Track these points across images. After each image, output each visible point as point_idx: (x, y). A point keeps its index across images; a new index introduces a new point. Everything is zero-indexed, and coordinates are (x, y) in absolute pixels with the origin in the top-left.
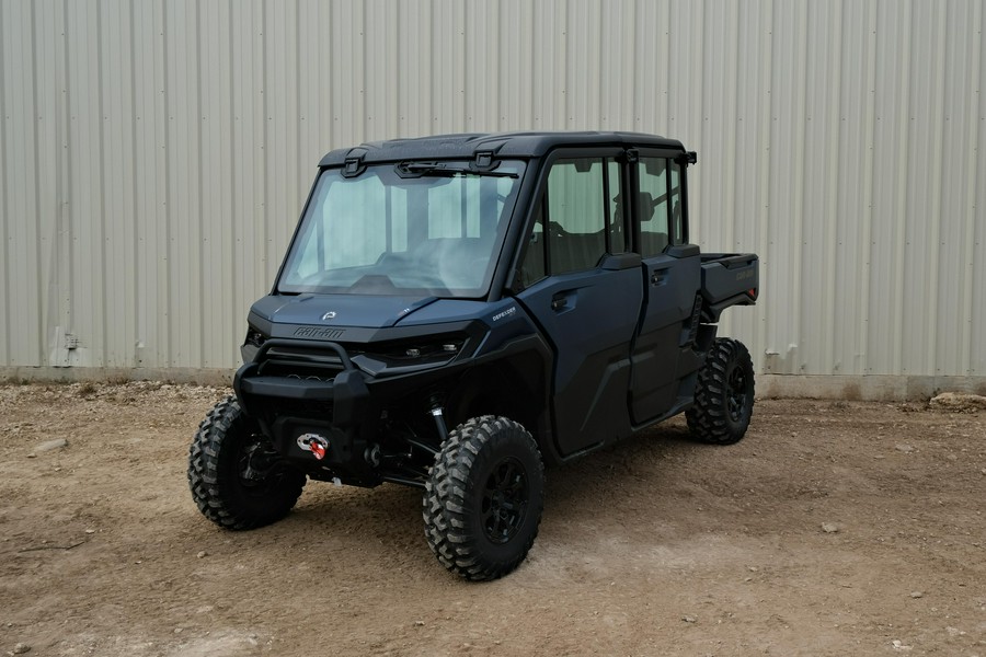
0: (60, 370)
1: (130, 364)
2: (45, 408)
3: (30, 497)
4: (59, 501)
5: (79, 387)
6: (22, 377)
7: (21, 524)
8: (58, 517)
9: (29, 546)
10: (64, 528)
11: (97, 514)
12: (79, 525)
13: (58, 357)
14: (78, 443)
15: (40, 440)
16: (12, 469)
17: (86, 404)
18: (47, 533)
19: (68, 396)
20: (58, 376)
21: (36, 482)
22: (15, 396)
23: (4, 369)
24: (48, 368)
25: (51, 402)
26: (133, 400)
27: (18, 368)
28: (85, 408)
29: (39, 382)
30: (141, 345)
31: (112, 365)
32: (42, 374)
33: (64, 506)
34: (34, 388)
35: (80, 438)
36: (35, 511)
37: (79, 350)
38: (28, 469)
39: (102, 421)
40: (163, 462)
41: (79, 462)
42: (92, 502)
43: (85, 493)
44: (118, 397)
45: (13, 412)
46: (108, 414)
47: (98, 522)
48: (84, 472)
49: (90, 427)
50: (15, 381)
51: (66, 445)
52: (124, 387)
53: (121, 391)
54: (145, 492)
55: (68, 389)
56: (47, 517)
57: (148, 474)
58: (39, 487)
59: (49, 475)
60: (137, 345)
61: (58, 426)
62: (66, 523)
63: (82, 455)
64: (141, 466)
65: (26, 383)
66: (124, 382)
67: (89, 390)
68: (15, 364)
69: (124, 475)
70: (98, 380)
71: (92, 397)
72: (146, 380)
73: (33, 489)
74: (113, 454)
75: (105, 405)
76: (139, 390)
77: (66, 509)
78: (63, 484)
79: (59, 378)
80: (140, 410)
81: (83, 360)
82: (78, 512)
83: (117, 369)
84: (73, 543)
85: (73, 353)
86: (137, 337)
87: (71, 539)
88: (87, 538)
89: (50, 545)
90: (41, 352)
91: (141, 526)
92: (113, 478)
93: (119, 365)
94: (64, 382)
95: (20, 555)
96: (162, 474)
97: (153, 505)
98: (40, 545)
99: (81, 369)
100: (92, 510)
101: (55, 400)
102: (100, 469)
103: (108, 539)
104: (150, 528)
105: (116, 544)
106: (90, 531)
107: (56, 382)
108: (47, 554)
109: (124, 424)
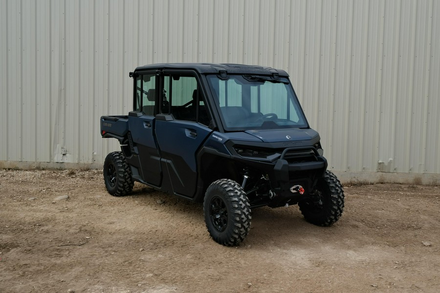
0: (59, 164)
1: (90, 162)
2: (53, 181)
3: (57, 221)
4: (70, 223)
5: (68, 172)
6: (42, 166)
7: (56, 234)
8: (72, 231)
9: (62, 244)
10: (76, 236)
11: (89, 230)
12: (82, 235)
13: (58, 158)
14: (73, 197)
15: (56, 196)
16: (46, 208)
17: (72, 179)
18: (68, 238)
19: (63, 176)
20: (58, 166)
21: (58, 215)
22: (40, 175)
23: (34, 163)
24: (53, 163)
25: (56, 178)
26: (92, 178)
27: (40, 163)
28: (71, 181)
29: (49, 169)
30: (95, 153)
31: (82, 162)
32: (51, 166)
33: (73, 226)
34: (47, 172)
35: (73, 195)
36: (61, 228)
37: (67, 155)
38: (53, 208)
39: (81, 187)
40: (113, 206)
41: (75, 206)
42: (85, 224)
43: (81, 220)
44: (85, 176)
45: (40, 182)
46: (83, 184)
47: (90, 233)
48: (78, 210)
49: (76, 190)
50: (39, 169)
51: (68, 198)
52: (87, 172)
53: (87, 174)
54: (108, 220)
55: (63, 173)
56: (67, 230)
57: (107, 212)
58: (60, 217)
59: (63, 211)
60: (93, 153)
61: (62, 189)
62: (76, 233)
63: (76, 203)
64: (104, 208)
65: (44, 169)
66: (88, 170)
67: (72, 173)
68: (39, 161)
69: (97, 212)
70: (76, 168)
71: (74, 176)
72: (97, 169)
73: (57, 218)
74: (89, 202)
75: (80, 180)
76: (94, 174)
77: (74, 227)
78: (70, 215)
79: (59, 168)
80: (97, 182)
81: (69, 160)
82: (80, 228)
83: (84, 164)
84: (81, 243)
85: (64, 156)
86: (93, 150)
87: (80, 241)
88: (87, 241)
89: (71, 244)
90: (51, 156)
91: (110, 236)
92: (92, 213)
93: (86, 162)
94: (61, 169)
95: (58, 248)
96: (114, 212)
97: (113, 226)
98: (66, 244)
99: (68, 163)
100: (86, 228)
101: (58, 177)
102: (85, 209)
103: (97, 241)
104: (114, 237)
105: (101, 244)
106: (88, 238)
107: (57, 169)
108: (71, 247)
109: (92, 189)
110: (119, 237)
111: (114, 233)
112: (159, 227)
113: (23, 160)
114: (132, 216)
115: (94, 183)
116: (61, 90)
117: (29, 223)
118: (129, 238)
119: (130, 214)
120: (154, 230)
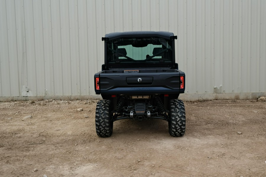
0: (25, 97)
1: (44, 95)
2: (22, 108)
3: (25, 131)
4: (34, 132)
5: (30, 101)
6: (14, 99)
7: (25, 138)
8: (35, 136)
9: (29, 144)
10: (37, 139)
11: (45, 135)
12: (41, 138)
13: (24, 94)
14: (34, 116)
15: (24, 116)
16: (18, 124)
17: (33, 106)
18: (33, 140)
19: (28, 104)
20: (24, 99)
21: (26, 127)
22: (13, 104)
23: (10, 97)
24: (21, 97)
25: (23, 106)
26: (45, 105)
27: (13, 97)
28: (33, 107)
29: (19, 101)
30: (46, 90)
31: (39, 95)
32: (20, 98)
33: (35, 133)
34: (18, 102)
35: (34, 115)
36: (28, 134)
37: (30, 92)
38: (23, 123)
39: (39, 110)
40: (59, 121)
41: (36, 121)
42: (42, 132)
43: (40, 129)
44: (41, 104)
45: (14, 109)
46: (40, 109)
47: (46, 137)
48: (38, 124)
49: (36, 112)
50: (13, 100)
51: (32, 117)
52: (42, 101)
53: (42, 102)
54: (56, 129)
55: (27, 102)
56: (32, 136)
57: (55, 124)
58: (27, 128)
59: (29, 125)
60: (45, 90)
61: (28, 112)
62: (37, 137)
63: (36, 120)
64: (53, 122)
65: (16, 101)
67: (33, 102)
68: (12, 96)
69: (49, 124)
70: (35, 99)
71: (34, 104)
72: (48, 99)
73: (25, 129)
74: (44, 119)
75: (38, 106)
76: (46, 102)
77: (36, 134)
78: (33, 127)
79: (25, 99)
80: (48, 107)
81: (31, 94)
82: (40, 134)
83: (40, 97)
84: (41, 143)
85: (28, 92)
86: (45, 88)
87: (40, 142)
88: (44, 141)
89: (34, 143)
90: (19, 93)
91: (57, 138)
92: (46, 125)
93: (41, 95)
94: (26, 100)
95: (27, 146)
96: (59, 124)
97: (59, 132)
98: (32, 143)
99: (30, 97)
100: (43, 134)
101: (24, 105)
102: (42, 123)
103: (50, 141)
104: (60, 138)
105: (52, 143)
106: (44, 139)
107: (24, 100)
108: (35, 145)
109: (45, 111)
110: (62, 138)
111: (60, 136)
112: (86, 131)
113: (3, 96)
114: (70, 126)
115: (46, 107)
116: (24, 53)
117: (9, 133)
118: (69, 139)
119: (69, 125)
120: (83, 133)
